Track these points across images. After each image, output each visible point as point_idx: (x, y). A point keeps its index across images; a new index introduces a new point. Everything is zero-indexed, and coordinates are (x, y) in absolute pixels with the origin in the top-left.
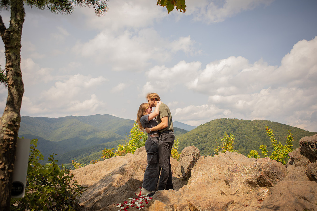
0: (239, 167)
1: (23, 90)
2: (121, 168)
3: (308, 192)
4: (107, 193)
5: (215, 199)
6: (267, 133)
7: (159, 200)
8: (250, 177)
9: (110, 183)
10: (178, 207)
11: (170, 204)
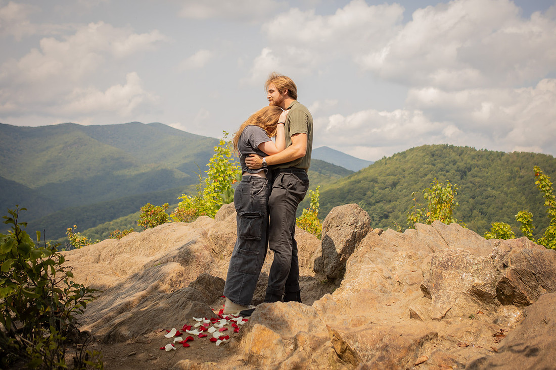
0: (457, 257)
2: (182, 250)
4: (145, 304)
5: (394, 327)
7: (265, 325)
8: (481, 282)
9: (155, 283)
10: (308, 342)
11: (288, 336)
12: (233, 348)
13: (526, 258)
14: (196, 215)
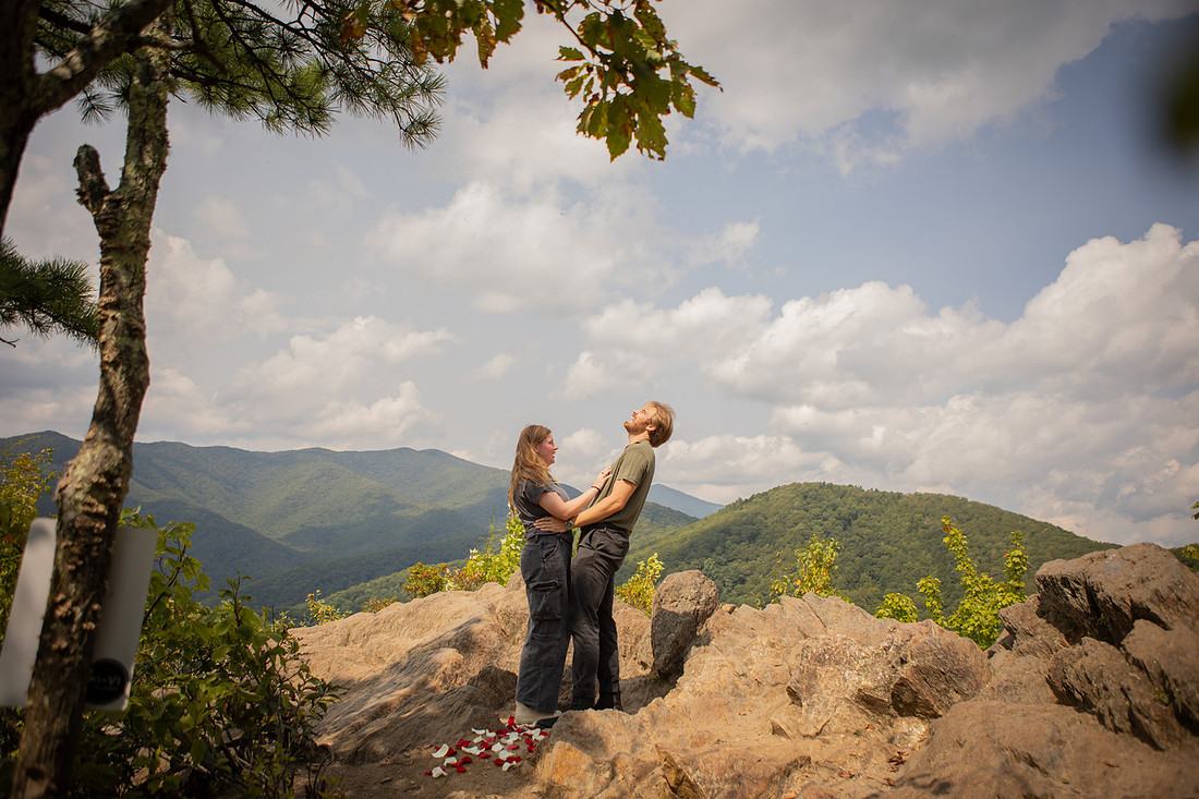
0: (837, 648)
1: (147, 379)
2: (460, 631)
3: (1044, 741)
4: (406, 708)
5: (749, 748)
6: (946, 540)
7: (571, 742)
8: (870, 683)
9: (421, 677)
10: (630, 768)
11: (603, 758)
12: (525, 775)
13: (931, 651)
14: (481, 580)
